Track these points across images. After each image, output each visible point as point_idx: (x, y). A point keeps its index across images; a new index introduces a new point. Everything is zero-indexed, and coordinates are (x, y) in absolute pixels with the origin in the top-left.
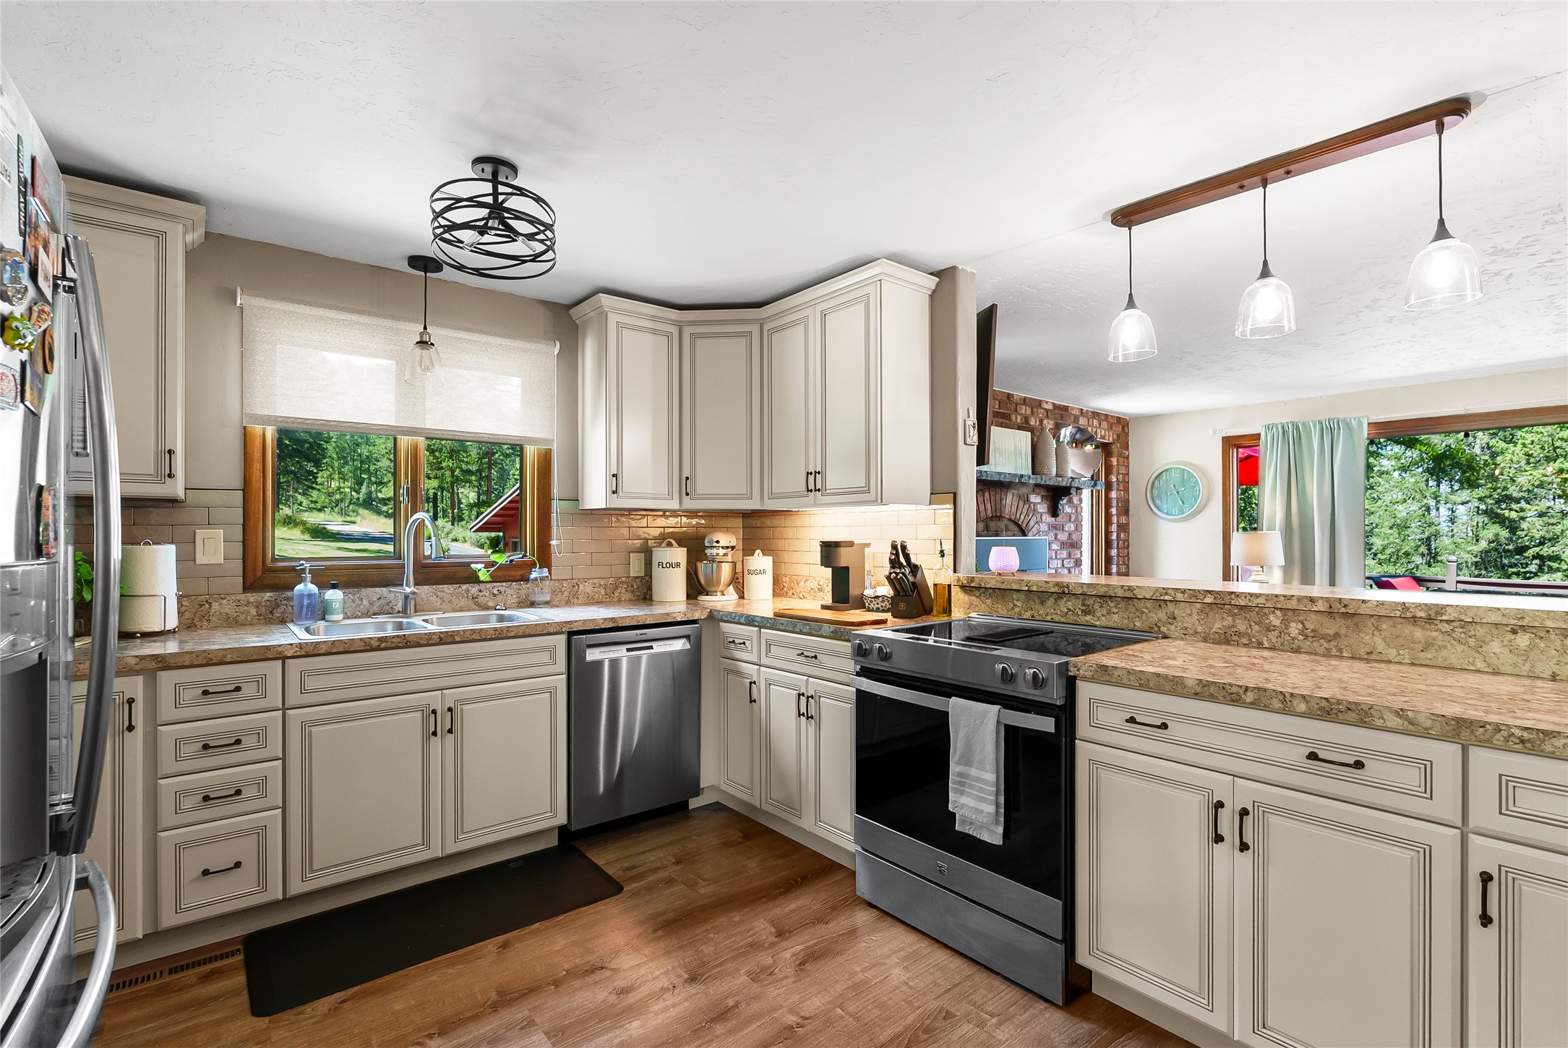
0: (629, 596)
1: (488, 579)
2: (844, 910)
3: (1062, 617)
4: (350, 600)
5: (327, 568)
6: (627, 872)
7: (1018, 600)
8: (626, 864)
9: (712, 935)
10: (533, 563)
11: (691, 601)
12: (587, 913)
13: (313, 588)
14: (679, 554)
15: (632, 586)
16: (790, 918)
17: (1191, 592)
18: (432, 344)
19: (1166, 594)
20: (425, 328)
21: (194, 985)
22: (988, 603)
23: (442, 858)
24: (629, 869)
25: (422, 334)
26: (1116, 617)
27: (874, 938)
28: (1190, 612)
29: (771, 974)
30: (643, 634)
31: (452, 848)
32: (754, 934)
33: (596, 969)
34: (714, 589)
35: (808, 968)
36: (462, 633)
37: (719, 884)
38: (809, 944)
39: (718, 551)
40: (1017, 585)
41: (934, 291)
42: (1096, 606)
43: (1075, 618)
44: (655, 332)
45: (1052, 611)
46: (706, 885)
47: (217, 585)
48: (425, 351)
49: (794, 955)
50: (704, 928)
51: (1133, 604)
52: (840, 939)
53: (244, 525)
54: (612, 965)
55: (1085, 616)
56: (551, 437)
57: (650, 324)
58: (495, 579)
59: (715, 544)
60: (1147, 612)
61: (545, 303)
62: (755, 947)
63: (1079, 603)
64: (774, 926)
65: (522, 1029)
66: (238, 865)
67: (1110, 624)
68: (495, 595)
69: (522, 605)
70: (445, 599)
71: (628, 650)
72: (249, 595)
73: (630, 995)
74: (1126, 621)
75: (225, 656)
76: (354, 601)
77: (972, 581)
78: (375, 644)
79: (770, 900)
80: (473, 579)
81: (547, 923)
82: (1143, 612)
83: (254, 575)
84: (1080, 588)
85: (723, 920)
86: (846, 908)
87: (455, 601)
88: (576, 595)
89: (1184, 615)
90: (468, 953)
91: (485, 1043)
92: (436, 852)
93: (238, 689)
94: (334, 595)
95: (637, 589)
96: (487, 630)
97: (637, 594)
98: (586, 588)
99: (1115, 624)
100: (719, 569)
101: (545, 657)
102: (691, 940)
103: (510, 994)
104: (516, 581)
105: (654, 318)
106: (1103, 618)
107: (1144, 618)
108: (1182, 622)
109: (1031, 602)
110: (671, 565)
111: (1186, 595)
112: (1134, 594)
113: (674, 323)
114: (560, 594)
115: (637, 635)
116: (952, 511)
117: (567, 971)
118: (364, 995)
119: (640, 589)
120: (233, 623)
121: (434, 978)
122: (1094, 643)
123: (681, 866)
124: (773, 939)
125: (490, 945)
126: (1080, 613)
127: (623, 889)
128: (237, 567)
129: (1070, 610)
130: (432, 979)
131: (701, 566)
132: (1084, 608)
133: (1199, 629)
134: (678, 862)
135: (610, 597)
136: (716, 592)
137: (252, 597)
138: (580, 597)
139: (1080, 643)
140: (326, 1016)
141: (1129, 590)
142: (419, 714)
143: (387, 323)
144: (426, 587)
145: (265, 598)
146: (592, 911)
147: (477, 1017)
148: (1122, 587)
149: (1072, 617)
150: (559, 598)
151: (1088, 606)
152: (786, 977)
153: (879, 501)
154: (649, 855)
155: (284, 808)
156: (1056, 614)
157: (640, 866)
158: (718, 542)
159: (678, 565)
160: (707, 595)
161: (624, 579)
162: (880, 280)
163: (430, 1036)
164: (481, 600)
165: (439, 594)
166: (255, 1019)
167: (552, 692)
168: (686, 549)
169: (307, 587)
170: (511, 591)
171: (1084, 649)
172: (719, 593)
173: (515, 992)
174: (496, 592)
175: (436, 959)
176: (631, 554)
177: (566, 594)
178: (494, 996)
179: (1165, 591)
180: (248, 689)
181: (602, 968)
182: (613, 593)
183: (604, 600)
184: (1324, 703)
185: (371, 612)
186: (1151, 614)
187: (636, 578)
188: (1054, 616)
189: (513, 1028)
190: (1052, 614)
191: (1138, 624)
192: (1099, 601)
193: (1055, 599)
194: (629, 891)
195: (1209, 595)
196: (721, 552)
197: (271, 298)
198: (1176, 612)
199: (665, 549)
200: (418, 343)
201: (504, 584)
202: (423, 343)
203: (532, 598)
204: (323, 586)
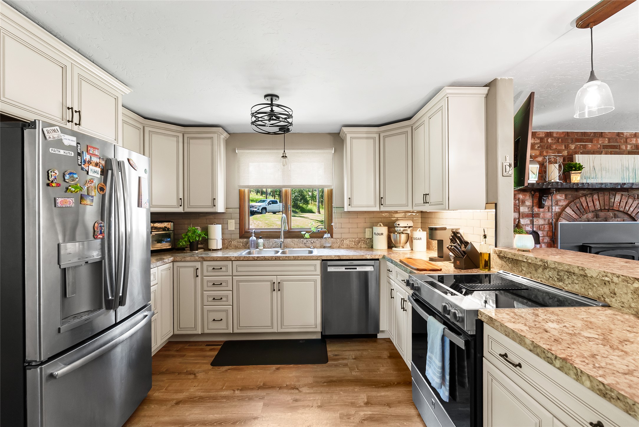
0: (363, 246)
1: (309, 237)
2: (403, 405)
3: (546, 281)
4: (267, 243)
5: (261, 232)
6: (335, 356)
7: (524, 267)
8: (336, 353)
9: (341, 393)
10: (325, 231)
11: (389, 249)
12: (309, 367)
13: (255, 238)
14: (384, 230)
15: (366, 242)
16: (377, 398)
17: (624, 277)
18: (287, 157)
19: (606, 276)
20: (284, 151)
21: (207, 351)
22: (510, 266)
23: (277, 333)
24: (336, 355)
25: (283, 154)
26: (577, 286)
27: (405, 424)
28: (626, 292)
29: (349, 418)
30: (352, 263)
31: (280, 330)
32: (357, 399)
33: (295, 388)
34: (399, 245)
35: (365, 423)
36: (282, 257)
37: (362, 373)
38: (374, 413)
39: (400, 229)
40: (522, 258)
41: (487, 95)
42: (565, 277)
43: (553, 282)
44: (367, 138)
45: (541, 276)
46: (357, 372)
47: (233, 236)
48: (284, 159)
49: (364, 415)
50: (341, 389)
51: (588, 280)
52: (390, 417)
53: (239, 219)
54: (300, 389)
55: (559, 282)
56: (331, 184)
57: (365, 135)
58: (311, 237)
59: (398, 226)
60: (597, 286)
61: (330, 134)
62: (353, 404)
63: (555, 273)
64: (368, 399)
65: (259, 399)
66: (221, 320)
67: (574, 290)
68: (312, 243)
69: (322, 247)
70: (295, 244)
71: (346, 269)
72: (240, 239)
73: (297, 403)
74: (583, 290)
75: (217, 259)
76: (268, 243)
77: (501, 253)
78: (256, 258)
79: (376, 387)
80: (302, 237)
81: (295, 366)
82: (594, 286)
83: (242, 234)
84: (554, 265)
85: (351, 388)
86: (405, 404)
87: (299, 244)
88: (342, 244)
89: (622, 293)
90: (267, 367)
91: (248, 398)
92: (275, 330)
93: (221, 268)
94: (261, 241)
95: (368, 243)
96: (291, 257)
97: (369, 245)
98: (346, 242)
99: (577, 291)
100: (400, 237)
101: (312, 268)
102: (333, 391)
103: (266, 385)
104: (320, 238)
105: (367, 133)
106: (569, 286)
107: (594, 289)
108: (620, 297)
109: (530, 268)
110: (379, 234)
111: (620, 279)
112: (585, 273)
113: (376, 133)
114: (336, 244)
115: (349, 263)
116: (494, 213)
117: (287, 385)
118: (234, 369)
119: (370, 243)
120: (237, 248)
121: (253, 372)
122: (564, 301)
123: (355, 361)
124: (362, 404)
125: (274, 367)
126: (556, 280)
127: (328, 362)
128: (238, 231)
129: (551, 277)
130: (252, 371)
131: (392, 235)
132: (558, 277)
133: (633, 305)
134: (355, 359)
135: (356, 246)
136: (400, 246)
137: (241, 240)
138: (344, 245)
139: (556, 299)
140: (223, 372)
141: (582, 270)
142: (269, 283)
143: (276, 151)
144: (289, 239)
145: (245, 241)
146: (311, 367)
147: (252, 389)
148: (578, 267)
149: (551, 282)
150: (336, 245)
151: (561, 276)
152: (353, 423)
153: (447, 208)
154: (347, 352)
155: (232, 306)
156: (543, 278)
157: (341, 355)
158: (399, 225)
159: (382, 234)
160: (396, 248)
161: (363, 239)
162: (448, 97)
163: (238, 389)
164: (307, 244)
165: (293, 242)
166: (210, 366)
167: (315, 281)
168: (387, 227)
169: (253, 238)
170: (317, 241)
171: (558, 303)
172: (401, 247)
173: (268, 386)
174: (312, 242)
175: (258, 366)
176: (366, 229)
177: (338, 244)
178: (262, 384)
179: (605, 274)
180: (224, 269)
181: (297, 389)
182: (358, 244)
183: (354, 247)
184: (601, 387)
185: (273, 247)
186: (599, 288)
187: (368, 238)
188: (542, 279)
189: (258, 397)
190: (541, 278)
191: (591, 293)
192: (567, 274)
193: (543, 269)
194: (329, 364)
195: (637, 282)
196: (402, 229)
197: (244, 150)
198: (616, 290)
199: (379, 227)
200: (282, 157)
201: (315, 239)
202: (284, 157)
203: (324, 245)
204: (258, 238)
